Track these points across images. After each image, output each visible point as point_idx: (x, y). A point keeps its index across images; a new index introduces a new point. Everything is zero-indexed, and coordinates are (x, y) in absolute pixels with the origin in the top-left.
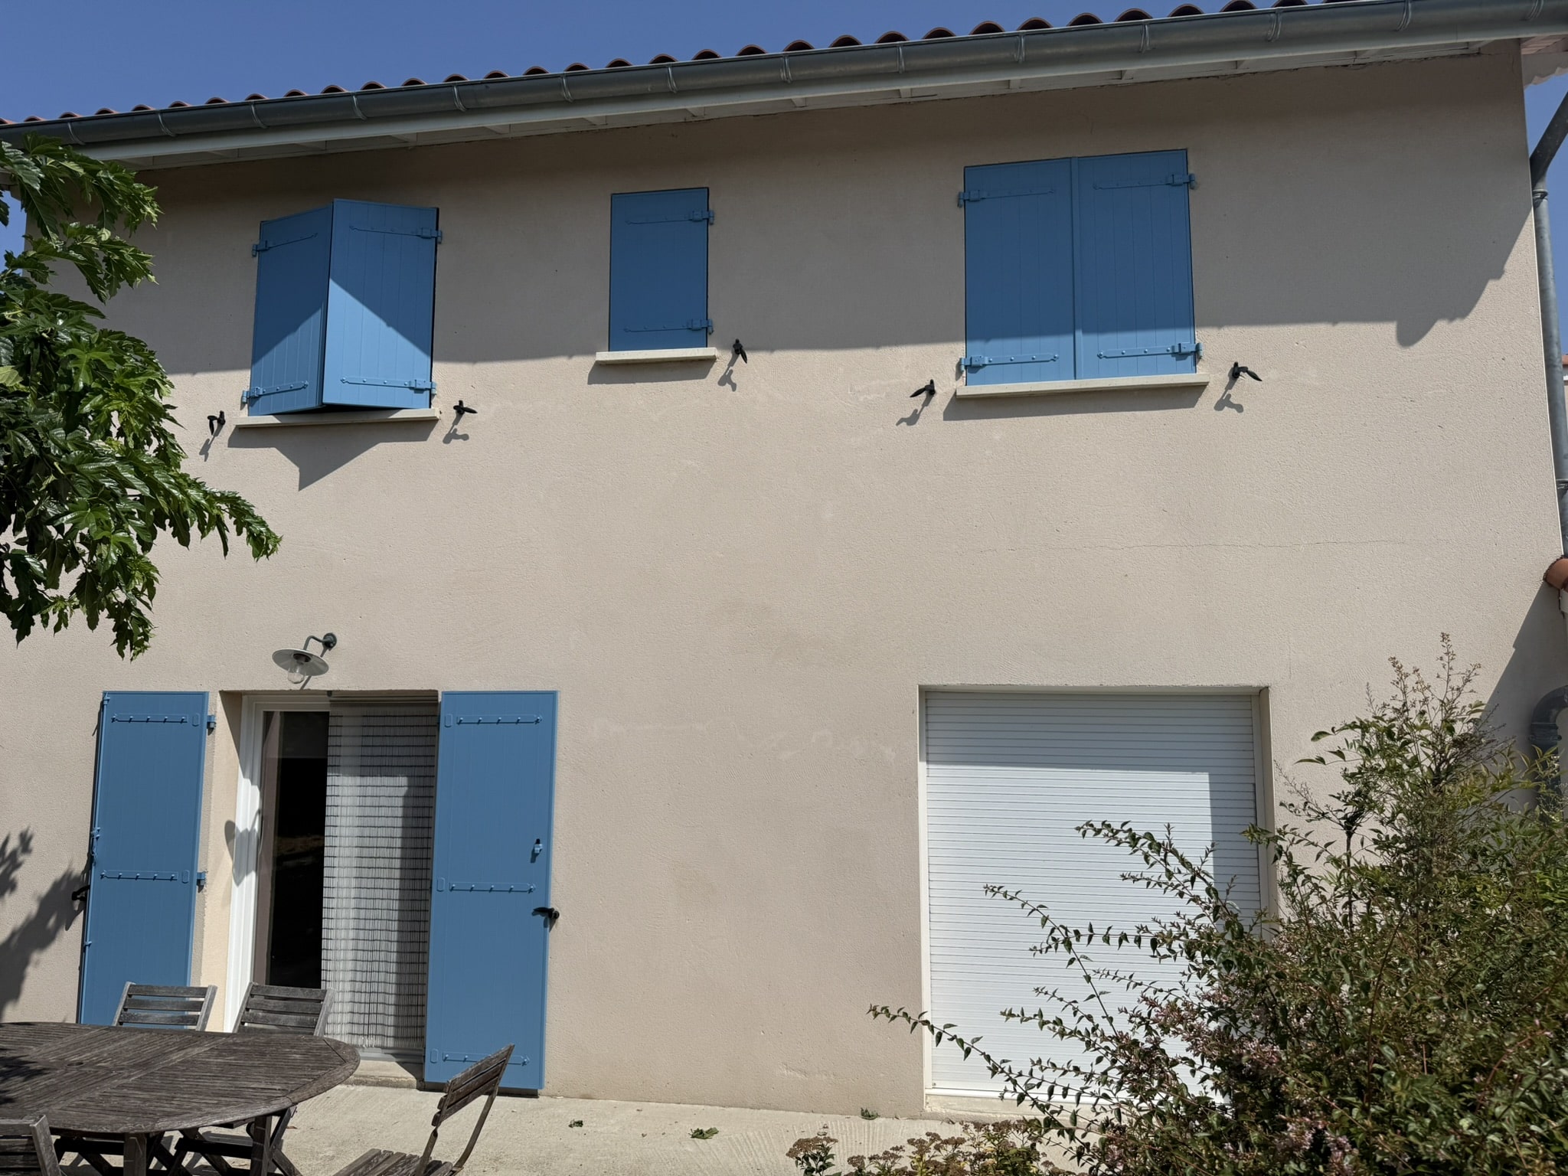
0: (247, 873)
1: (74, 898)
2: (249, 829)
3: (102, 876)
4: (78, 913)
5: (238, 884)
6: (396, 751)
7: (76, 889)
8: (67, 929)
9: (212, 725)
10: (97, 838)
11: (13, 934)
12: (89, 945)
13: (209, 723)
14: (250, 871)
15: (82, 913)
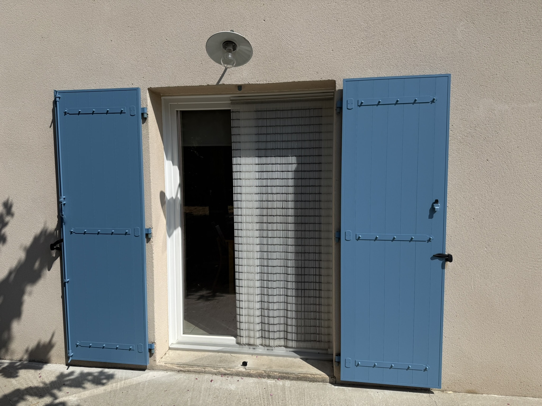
0: (175, 228)
1: (52, 248)
2: (174, 197)
3: (71, 232)
4: (56, 258)
5: (170, 236)
6: (285, 138)
7: (52, 242)
8: (49, 270)
9: (145, 116)
10: (64, 204)
11: (10, 273)
12: (68, 282)
13: (143, 114)
14: (177, 227)
15: (59, 258)
